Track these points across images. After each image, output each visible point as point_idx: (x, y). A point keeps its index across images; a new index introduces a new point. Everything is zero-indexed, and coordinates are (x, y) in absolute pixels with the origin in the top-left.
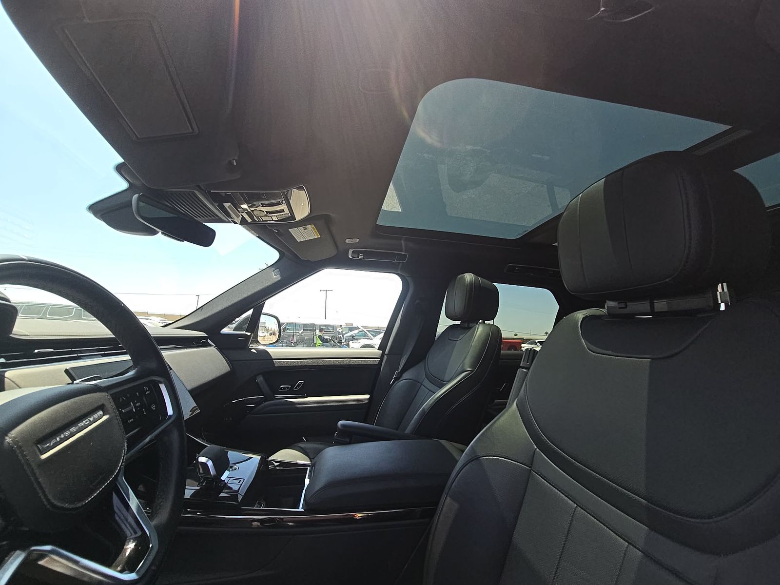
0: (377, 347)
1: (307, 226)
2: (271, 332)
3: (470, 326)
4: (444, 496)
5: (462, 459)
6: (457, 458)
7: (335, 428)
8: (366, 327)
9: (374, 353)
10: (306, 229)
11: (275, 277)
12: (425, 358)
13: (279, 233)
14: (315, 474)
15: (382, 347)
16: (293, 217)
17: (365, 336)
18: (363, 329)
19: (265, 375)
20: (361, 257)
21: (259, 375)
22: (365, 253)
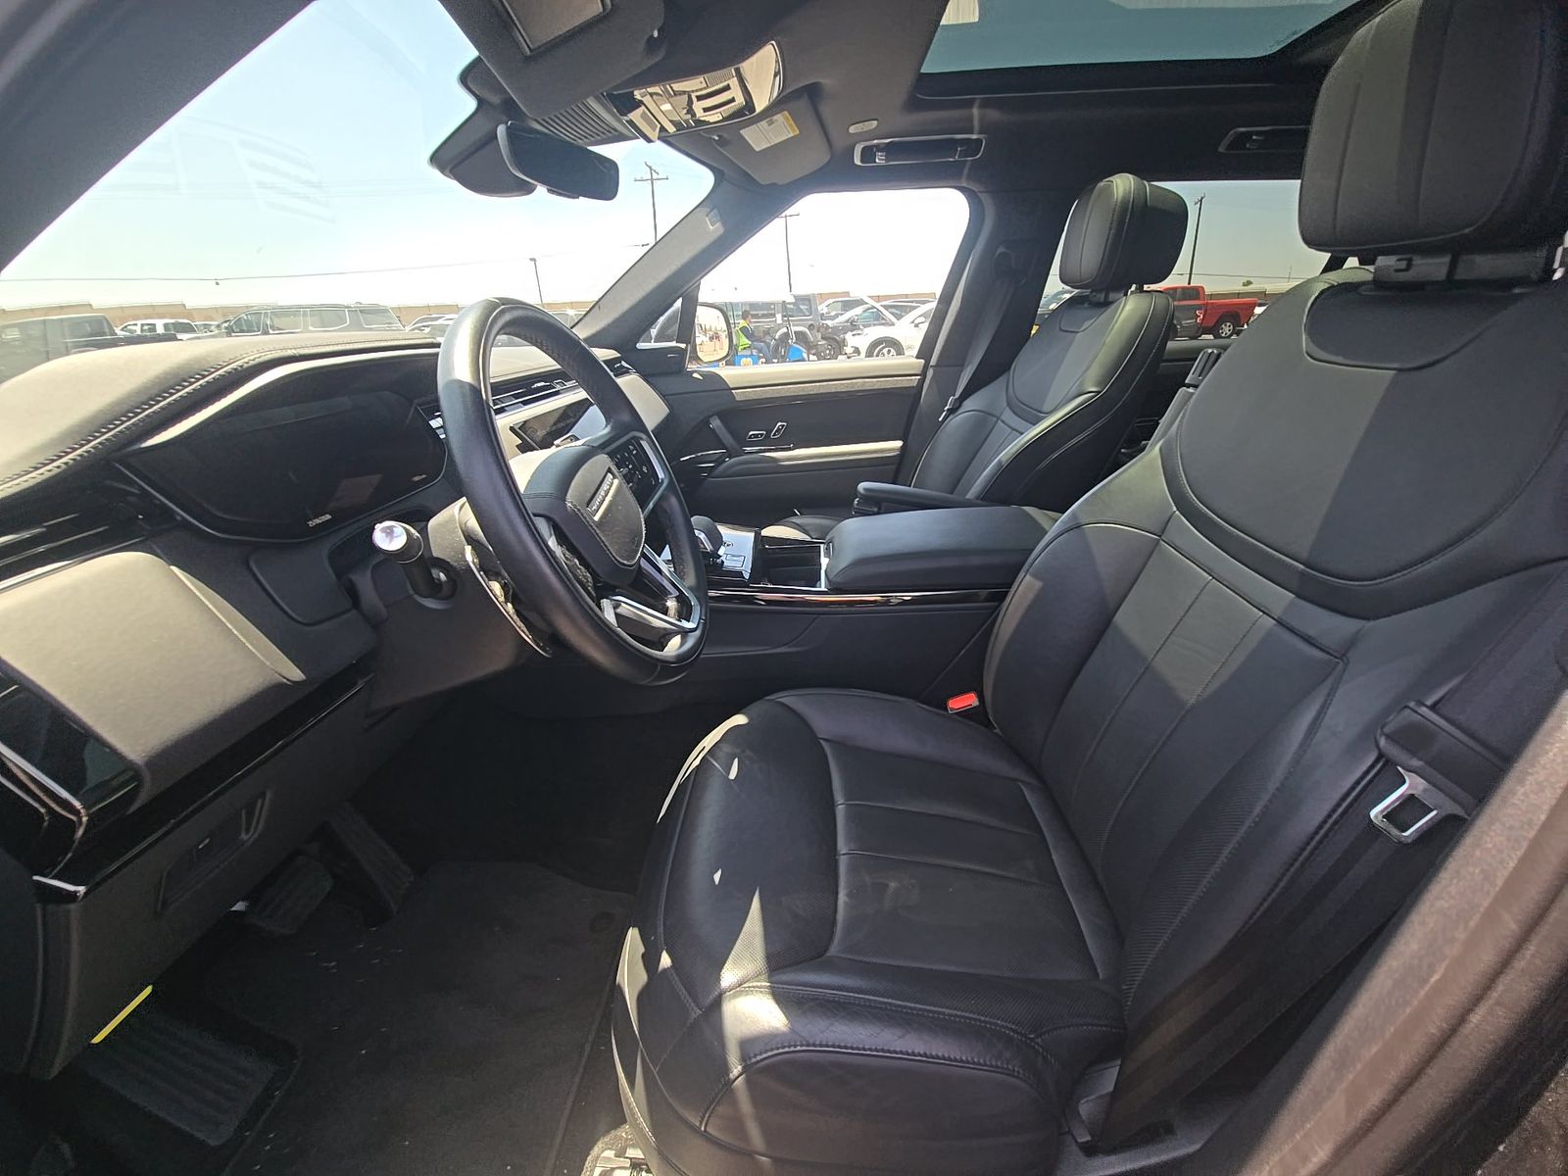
0: (915, 352)
1: (775, 117)
2: (711, 333)
3: (1110, 299)
4: (1022, 574)
5: (1053, 530)
6: (1046, 527)
7: (856, 493)
8: (878, 298)
9: (911, 366)
10: (773, 123)
11: (714, 229)
12: (1009, 368)
13: (722, 142)
14: (835, 552)
15: (925, 352)
16: (749, 106)
17: (878, 318)
18: (872, 303)
19: (723, 416)
20: (880, 159)
21: (713, 415)
22: (889, 149)
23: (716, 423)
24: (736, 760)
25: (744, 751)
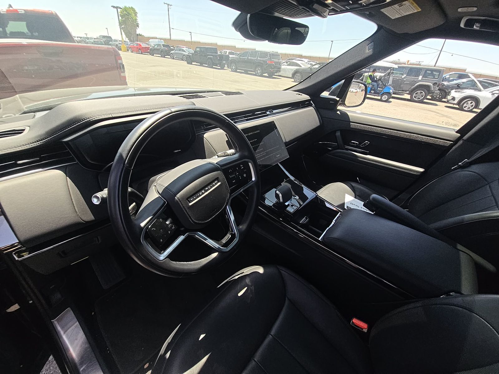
1: (404, 3)
9: (450, 135)
10: (402, 5)
11: (368, 51)
13: (371, 15)
17: (473, 85)
18: (473, 77)
19: (342, 131)
20: (476, 27)
21: (339, 130)
22: (484, 23)
23: (338, 134)
24: (247, 288)
25: (251, 286)
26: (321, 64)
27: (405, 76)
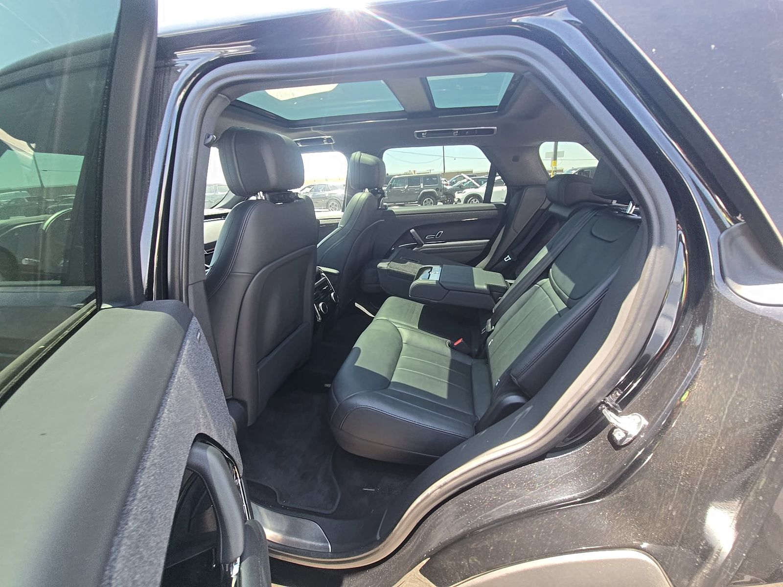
17: (470, 184)
18: (468, 178)
26: (312, 187)
27: (407, 186)
